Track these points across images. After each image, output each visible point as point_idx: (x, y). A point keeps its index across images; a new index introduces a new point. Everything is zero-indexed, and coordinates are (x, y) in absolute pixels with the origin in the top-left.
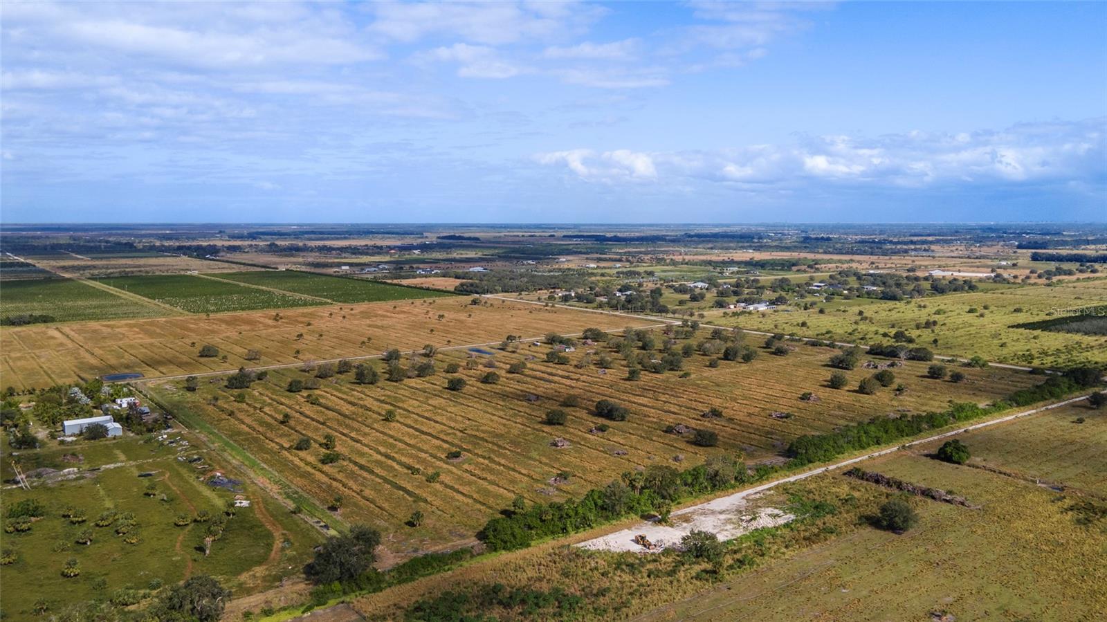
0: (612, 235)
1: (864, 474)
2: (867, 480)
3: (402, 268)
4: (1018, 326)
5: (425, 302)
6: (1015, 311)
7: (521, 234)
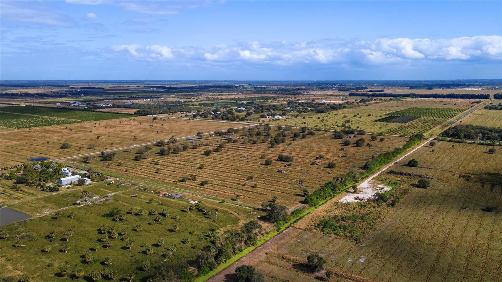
0: (169, 86)
1: (395, 172)
2: (397, 174)
3: (90, 104)
4: (377, 121)
5: (131, 119)
6: (368, 115)
7: (122, 86)
